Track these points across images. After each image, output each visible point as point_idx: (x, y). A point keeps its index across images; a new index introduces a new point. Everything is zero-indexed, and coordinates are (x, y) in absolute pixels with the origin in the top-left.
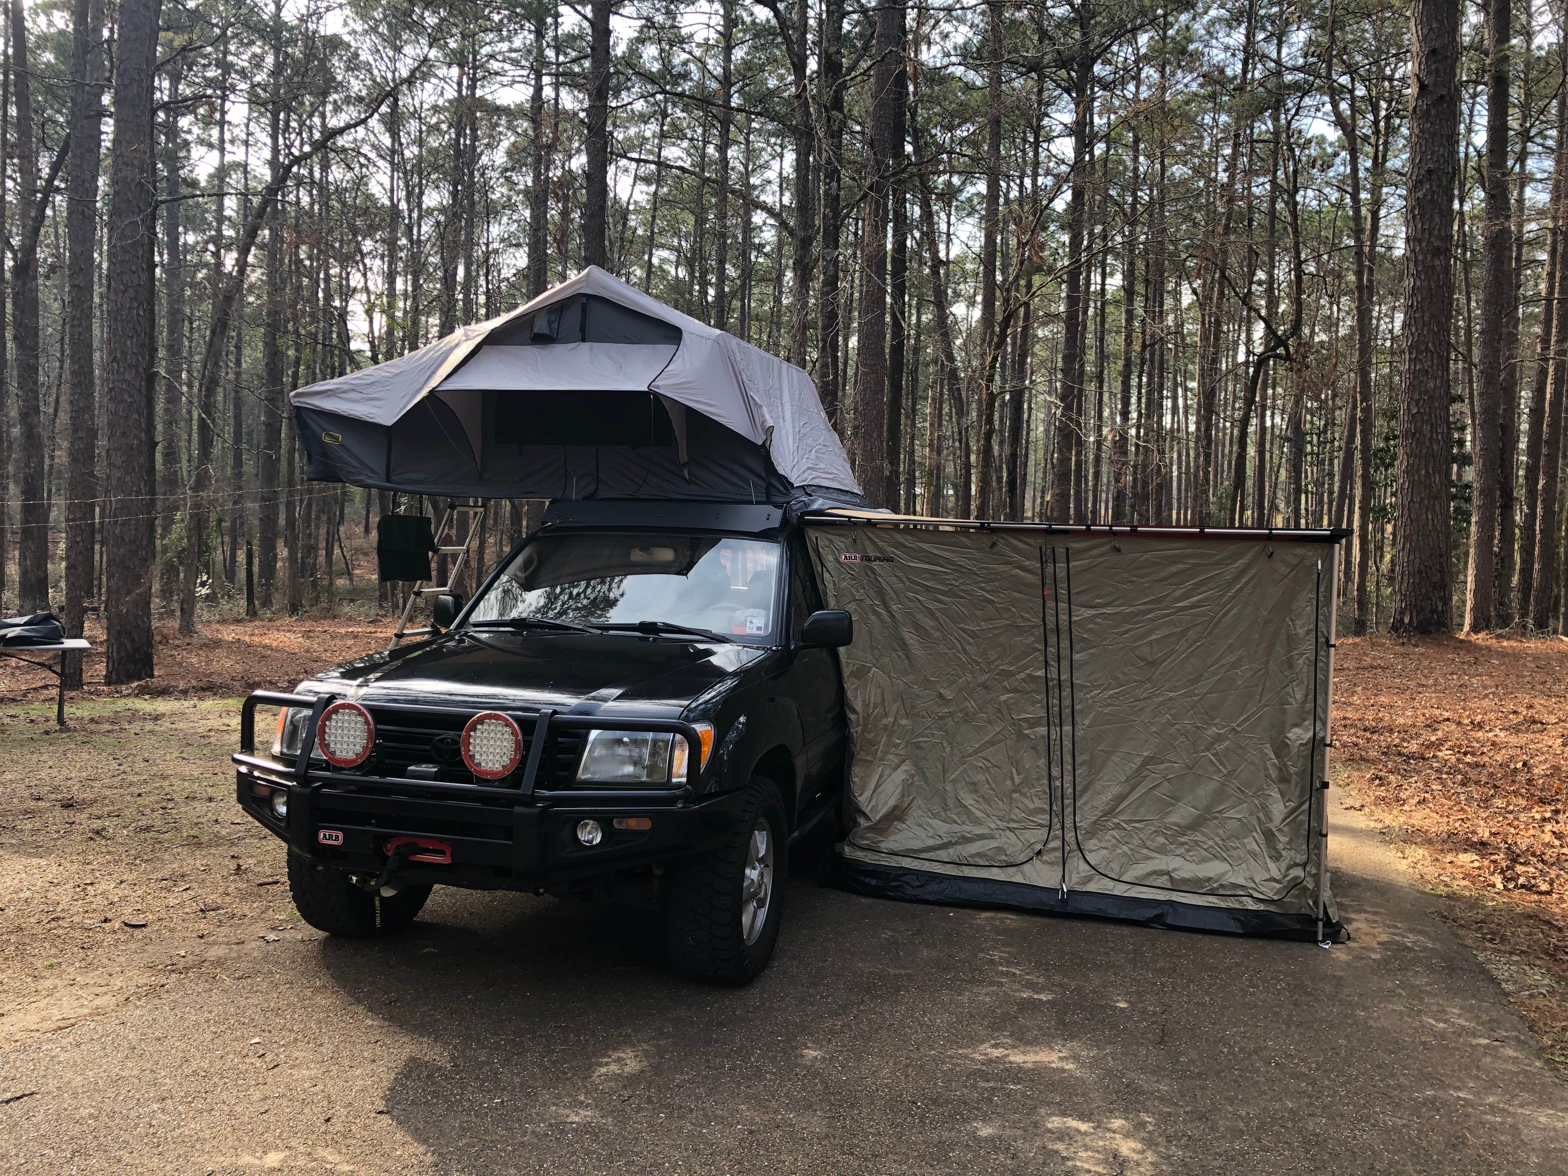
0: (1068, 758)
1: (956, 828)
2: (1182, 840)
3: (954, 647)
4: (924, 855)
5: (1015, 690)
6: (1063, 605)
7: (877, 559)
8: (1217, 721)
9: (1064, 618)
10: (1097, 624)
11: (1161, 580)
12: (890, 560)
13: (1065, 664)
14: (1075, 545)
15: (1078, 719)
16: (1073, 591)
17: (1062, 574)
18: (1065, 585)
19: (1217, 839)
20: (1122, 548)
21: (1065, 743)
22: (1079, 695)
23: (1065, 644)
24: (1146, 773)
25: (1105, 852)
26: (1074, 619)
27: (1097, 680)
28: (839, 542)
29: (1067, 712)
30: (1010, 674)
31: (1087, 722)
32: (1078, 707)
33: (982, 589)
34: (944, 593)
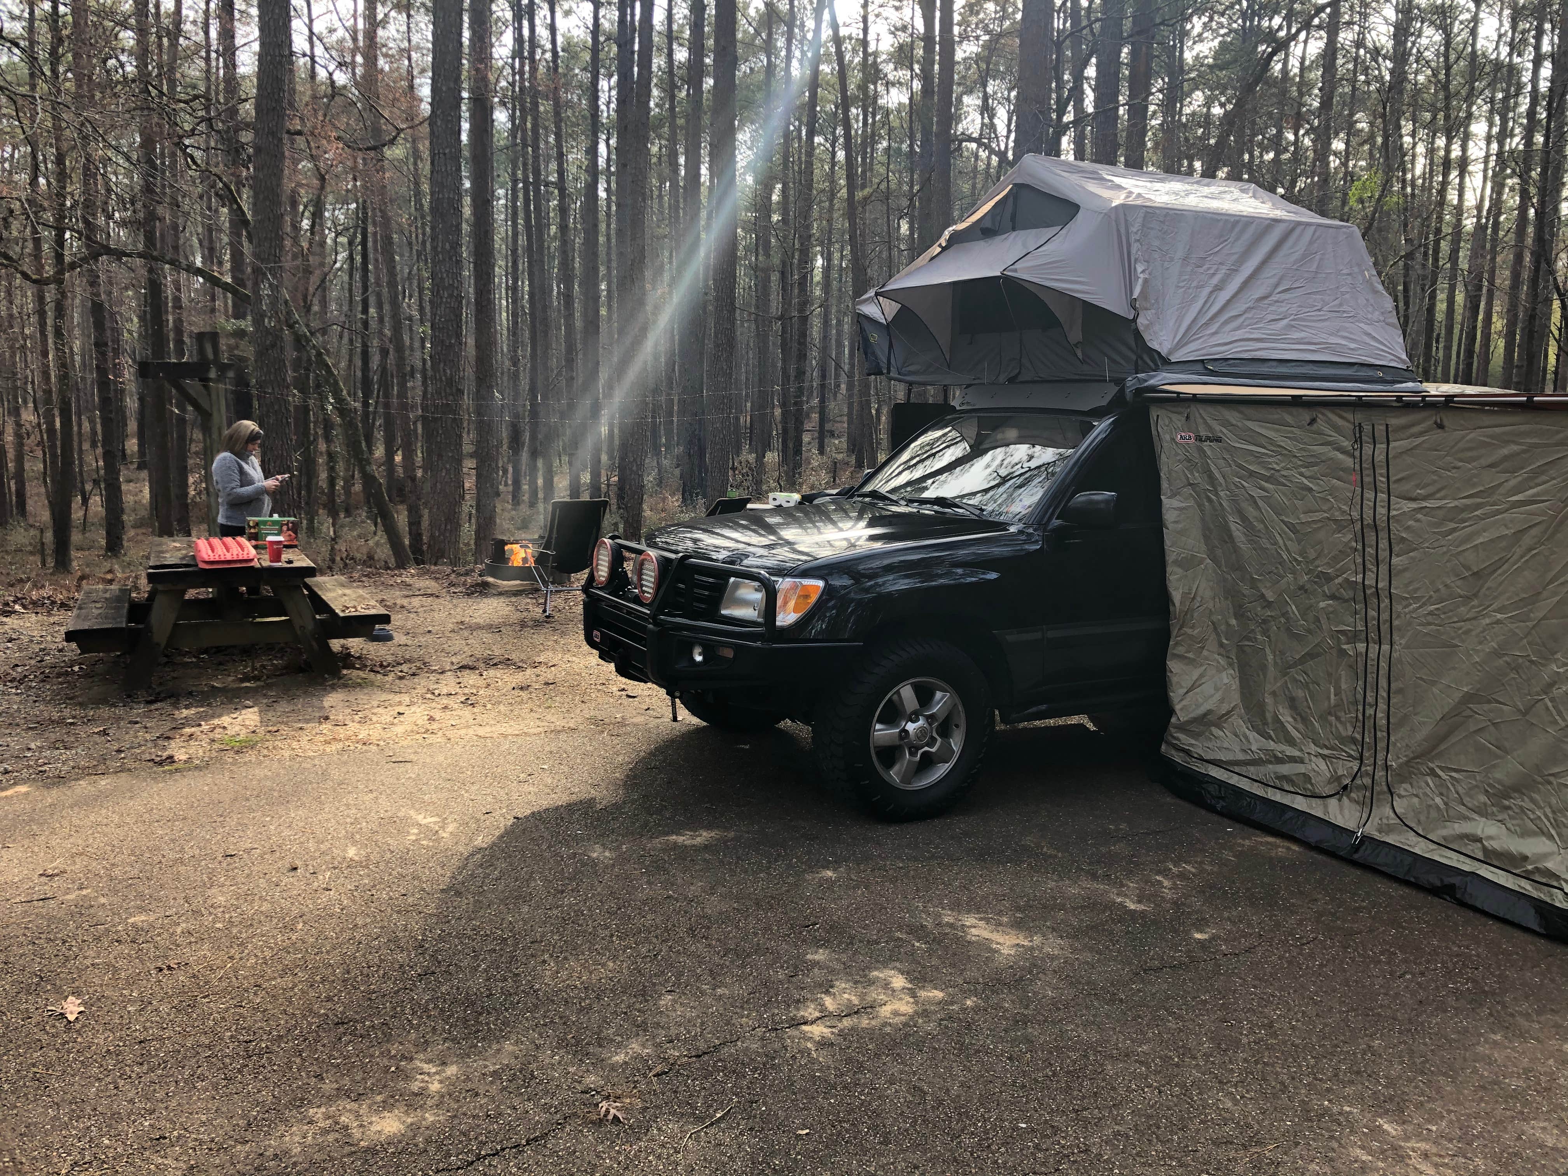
0: (1383, 683)
1: (1272, 745)
2: (1506, 803)
3: (1276, 543)
4: (1237, 769)
5: (1333, 597)
6: (1382, 496)
7: (1208, 439)
8: (1558, 656)
9: (1381, 511)
10: (1418, 520)
11: (1491, 466)
12: (1218, 440)
13: (1384, 568)
14: (1394, 422)
15: (1396, 637)
16: (1392, 479)
17: (1380, 457)
18: (1384, 471)
19: (1548, 811)
20: (1446, 423)
21: (1382, 664)
22: (1398, 607)
23: (1383, 544)
24: (1468, 712)
25: (1416, 800)
26: (1393, 513)
27: (1416, 590)
28: (1178, 420)
29: (1385, 628)
30: (1329, 578)
31: (1403, 642)
32: (1396, 623)
33: (1302, 474)
34: (1268, 479)
